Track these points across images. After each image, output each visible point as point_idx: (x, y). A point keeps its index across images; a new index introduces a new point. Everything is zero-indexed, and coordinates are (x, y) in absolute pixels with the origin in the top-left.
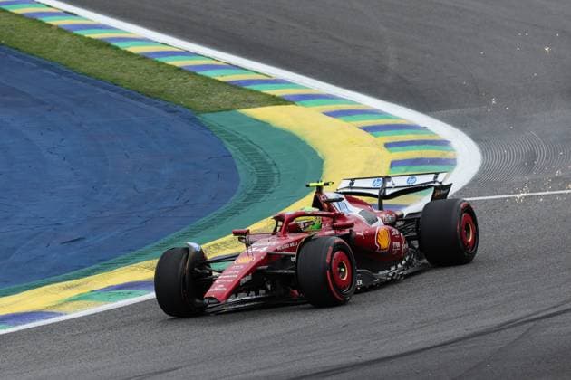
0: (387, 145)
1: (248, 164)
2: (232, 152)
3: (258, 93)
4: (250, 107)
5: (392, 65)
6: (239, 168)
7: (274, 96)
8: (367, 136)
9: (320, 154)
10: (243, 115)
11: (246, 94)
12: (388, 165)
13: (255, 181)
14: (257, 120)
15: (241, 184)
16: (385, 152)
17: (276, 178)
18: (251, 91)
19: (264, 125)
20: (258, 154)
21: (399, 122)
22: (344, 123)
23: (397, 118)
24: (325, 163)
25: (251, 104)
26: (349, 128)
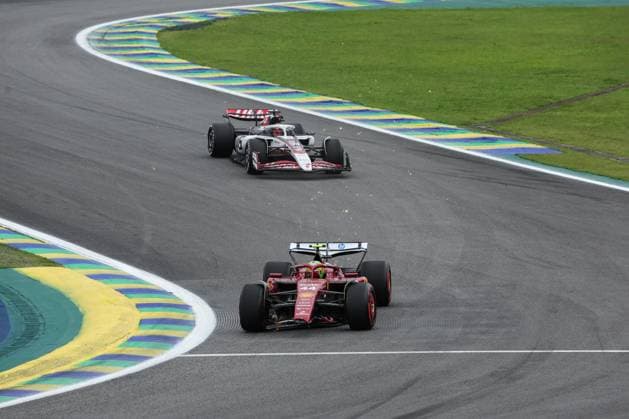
0: (139, 306)
1: (19, 314)
2: (6, 304)
3: (32, 255)
4: (24, 267)
5: (147, 239)
6: (11, 316)
7: (45, 259)
8: (122, 297)
9: (80, 309)
10: (17, 272)
11: (24, 255)
12: (138, 323)
13: (24, 328)
14: (29, 278)
15: (12, 330)
16: (136, 311)
17: (41, 328)
18: (26, 253)
19: (34, 282)
20: (27, 305)
21: (149, 287)
22: (105, 286)
23: (148, 284)
24: (85, 317)
25: (25, 264)
26: (107, 289)
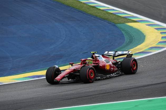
0: (161, 33)
1: (127, 36)
2: (124, 34)
3: (130, 20)
4: (128, 23)
5: (163, 14)
6: (125, 37)
7: (134, 20)
8: (156, 30)
9: (144, 34)
10: (126, 25)
11: (127, 20)
12: (161, 37)
13: (129, 40)
14: (130, 26)
15: (126, 41)
16: (160, 34)
17: (134, 40)
18: (129, 19)
19: (131, 27)
20: (130, 34)
21: (164, 27)
22: (151, 27)
24: (146, 37)
25: (129, 22)
26: (152, 29)
